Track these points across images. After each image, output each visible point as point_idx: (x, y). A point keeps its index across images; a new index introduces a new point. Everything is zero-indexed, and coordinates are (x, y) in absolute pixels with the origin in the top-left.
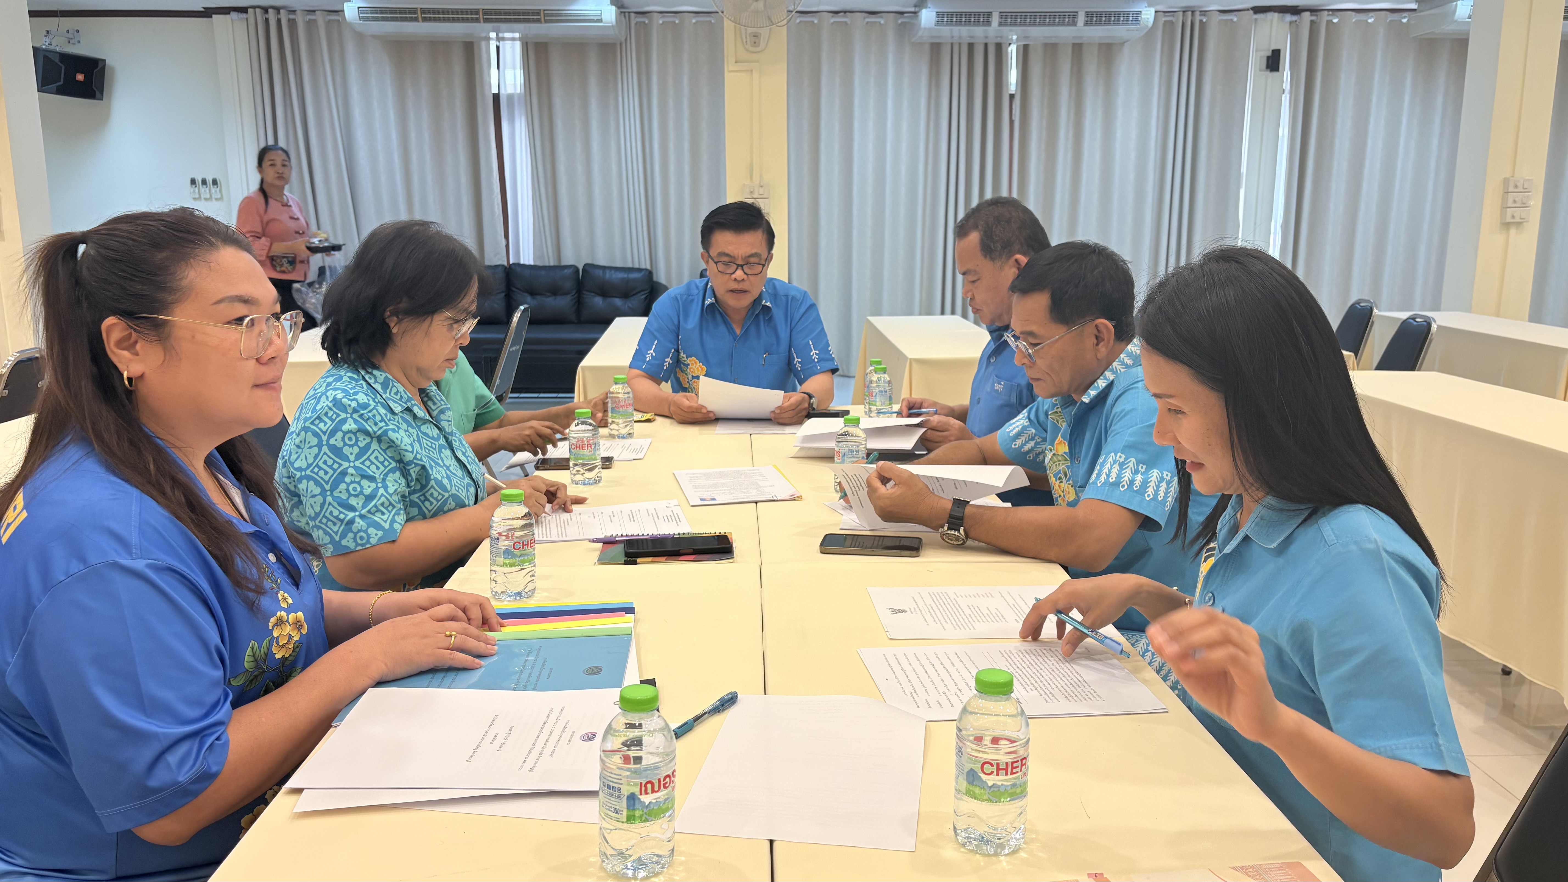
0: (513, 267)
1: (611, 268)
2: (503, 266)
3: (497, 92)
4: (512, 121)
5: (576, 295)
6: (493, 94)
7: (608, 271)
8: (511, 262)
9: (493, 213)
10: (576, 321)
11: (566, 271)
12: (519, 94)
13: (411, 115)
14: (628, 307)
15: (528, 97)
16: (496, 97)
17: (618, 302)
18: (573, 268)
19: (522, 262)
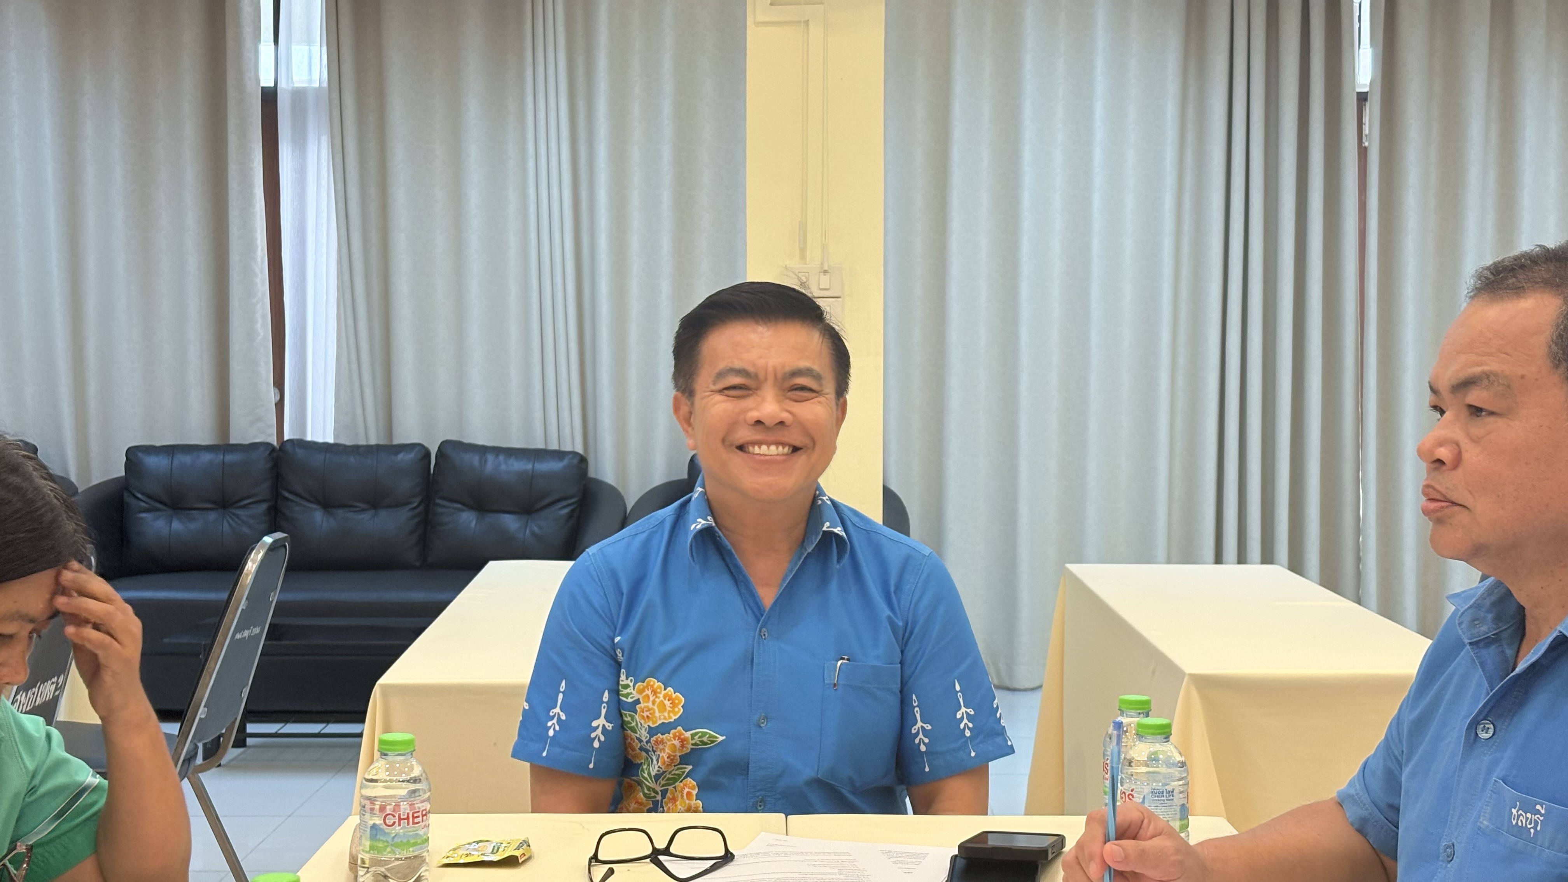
0: (289, 447)
1: (497, 451)
2: (268, 444)
3: (272, 85)
4: (300, 144)
5: (421, 508)
6: (262, 87)
7: (490, 458)
8: (286, 437)
9: (251, 334)
10: (418, 564)
11: (401, 456)
12: (318, 90)
13: (89, 129)
14: (533, 534)
15: (336, 95)
16: (270, 97)
17: (511, 522)
18: (417, 449)
19: (309, 438)
